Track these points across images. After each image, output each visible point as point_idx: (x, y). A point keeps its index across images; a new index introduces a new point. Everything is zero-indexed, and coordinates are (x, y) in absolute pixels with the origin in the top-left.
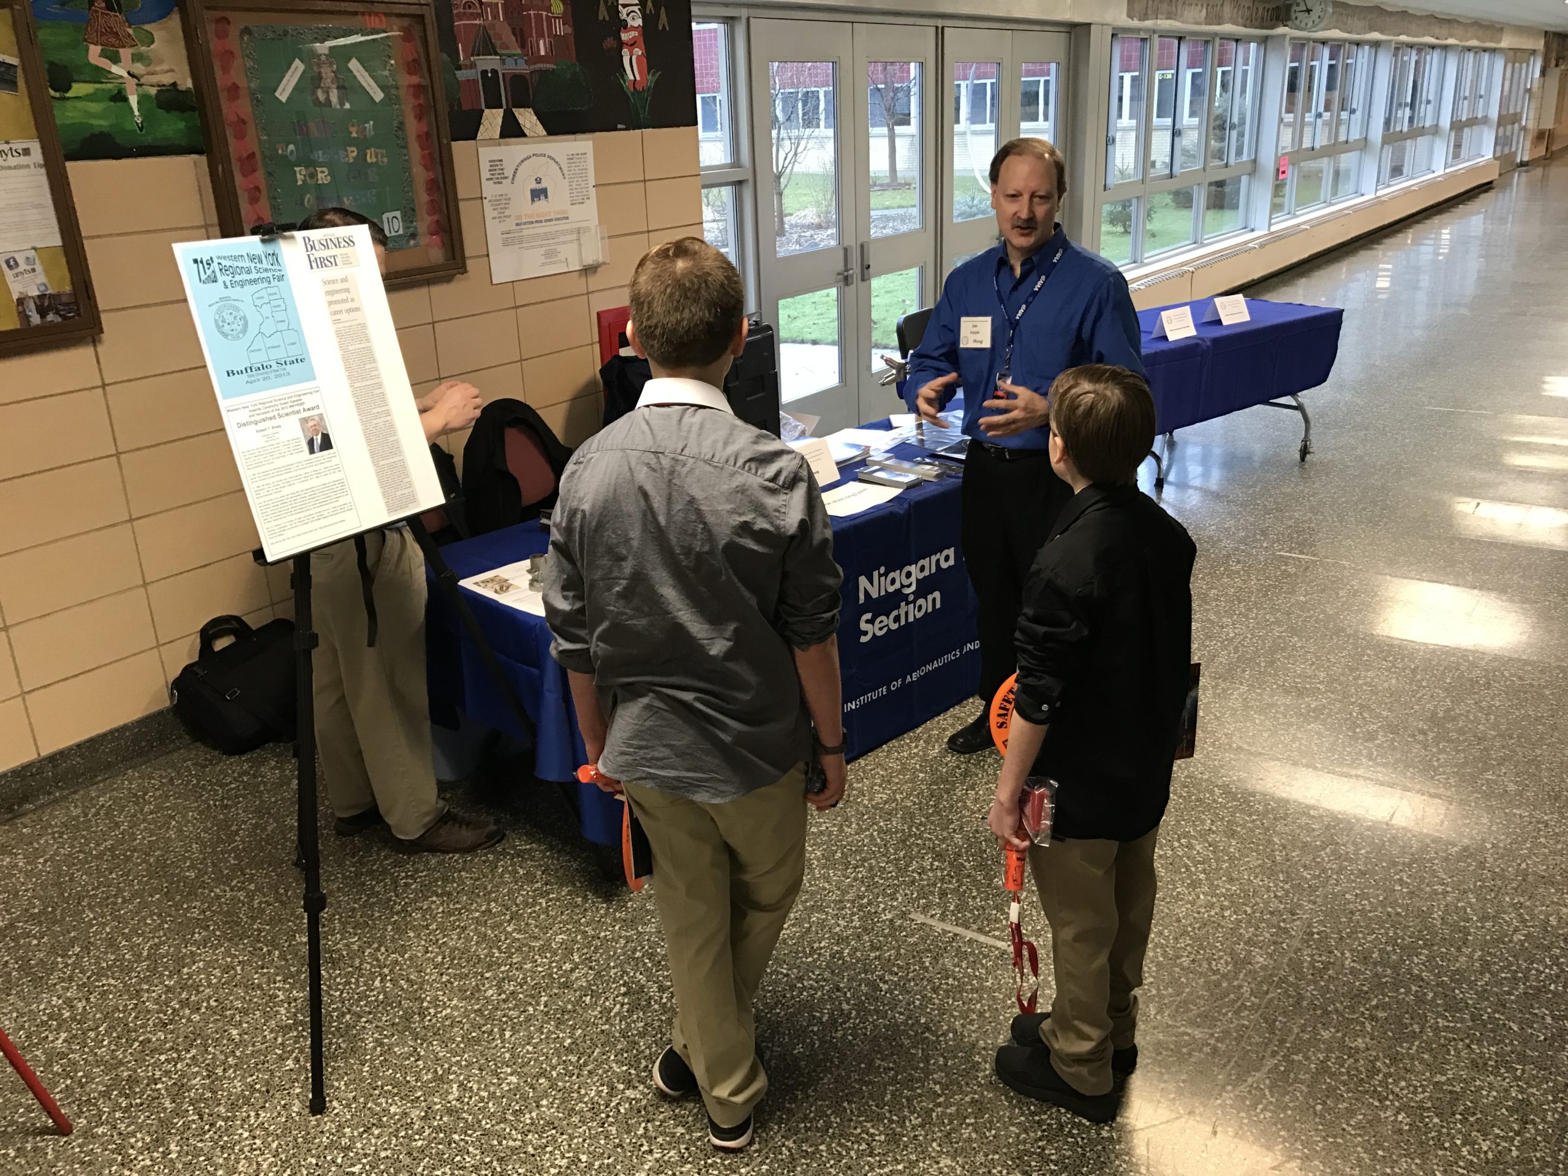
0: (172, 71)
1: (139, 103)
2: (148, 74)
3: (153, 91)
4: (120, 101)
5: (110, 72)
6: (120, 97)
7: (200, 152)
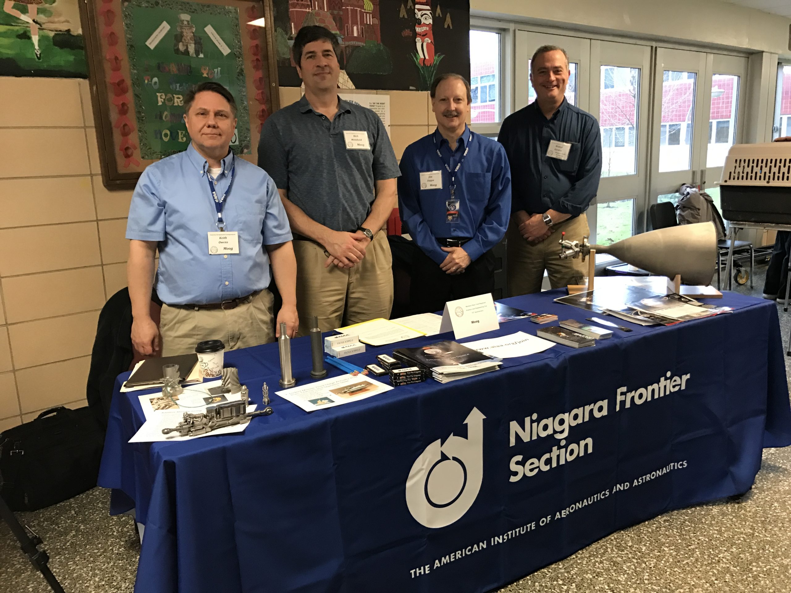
0: (68, 22)
1: (39, 41)
2: (49, 22)
3: (52, 34)
4: (25, 38)
5: (19, 19)
6: (25, 36)
7: (84, 77)
